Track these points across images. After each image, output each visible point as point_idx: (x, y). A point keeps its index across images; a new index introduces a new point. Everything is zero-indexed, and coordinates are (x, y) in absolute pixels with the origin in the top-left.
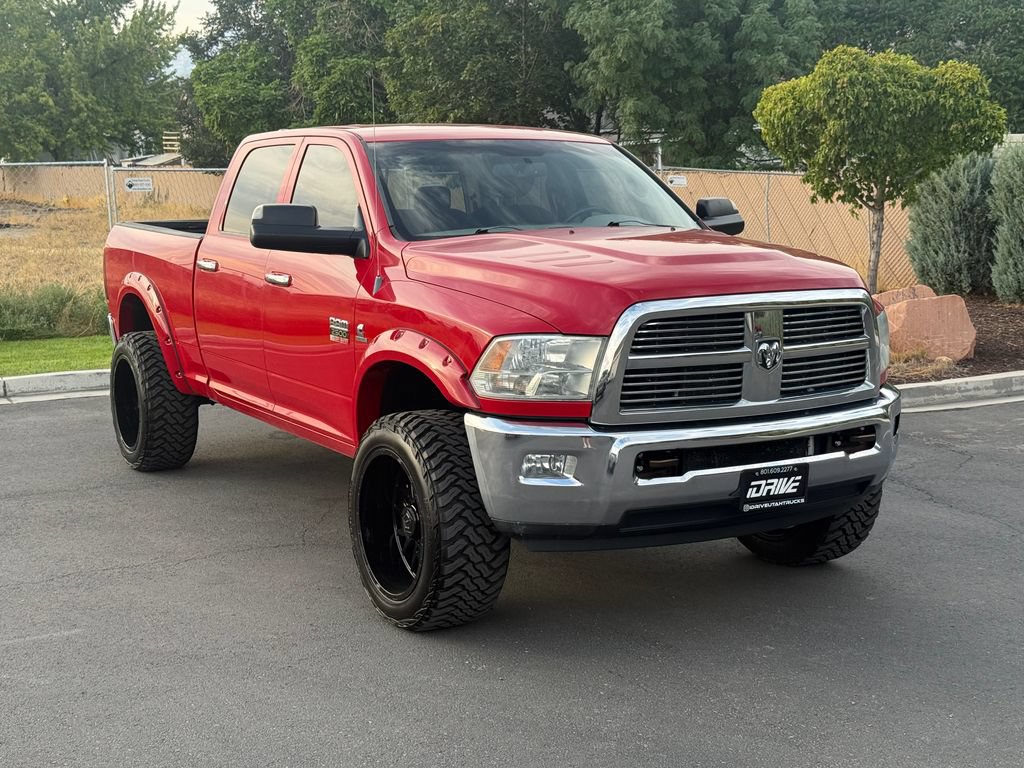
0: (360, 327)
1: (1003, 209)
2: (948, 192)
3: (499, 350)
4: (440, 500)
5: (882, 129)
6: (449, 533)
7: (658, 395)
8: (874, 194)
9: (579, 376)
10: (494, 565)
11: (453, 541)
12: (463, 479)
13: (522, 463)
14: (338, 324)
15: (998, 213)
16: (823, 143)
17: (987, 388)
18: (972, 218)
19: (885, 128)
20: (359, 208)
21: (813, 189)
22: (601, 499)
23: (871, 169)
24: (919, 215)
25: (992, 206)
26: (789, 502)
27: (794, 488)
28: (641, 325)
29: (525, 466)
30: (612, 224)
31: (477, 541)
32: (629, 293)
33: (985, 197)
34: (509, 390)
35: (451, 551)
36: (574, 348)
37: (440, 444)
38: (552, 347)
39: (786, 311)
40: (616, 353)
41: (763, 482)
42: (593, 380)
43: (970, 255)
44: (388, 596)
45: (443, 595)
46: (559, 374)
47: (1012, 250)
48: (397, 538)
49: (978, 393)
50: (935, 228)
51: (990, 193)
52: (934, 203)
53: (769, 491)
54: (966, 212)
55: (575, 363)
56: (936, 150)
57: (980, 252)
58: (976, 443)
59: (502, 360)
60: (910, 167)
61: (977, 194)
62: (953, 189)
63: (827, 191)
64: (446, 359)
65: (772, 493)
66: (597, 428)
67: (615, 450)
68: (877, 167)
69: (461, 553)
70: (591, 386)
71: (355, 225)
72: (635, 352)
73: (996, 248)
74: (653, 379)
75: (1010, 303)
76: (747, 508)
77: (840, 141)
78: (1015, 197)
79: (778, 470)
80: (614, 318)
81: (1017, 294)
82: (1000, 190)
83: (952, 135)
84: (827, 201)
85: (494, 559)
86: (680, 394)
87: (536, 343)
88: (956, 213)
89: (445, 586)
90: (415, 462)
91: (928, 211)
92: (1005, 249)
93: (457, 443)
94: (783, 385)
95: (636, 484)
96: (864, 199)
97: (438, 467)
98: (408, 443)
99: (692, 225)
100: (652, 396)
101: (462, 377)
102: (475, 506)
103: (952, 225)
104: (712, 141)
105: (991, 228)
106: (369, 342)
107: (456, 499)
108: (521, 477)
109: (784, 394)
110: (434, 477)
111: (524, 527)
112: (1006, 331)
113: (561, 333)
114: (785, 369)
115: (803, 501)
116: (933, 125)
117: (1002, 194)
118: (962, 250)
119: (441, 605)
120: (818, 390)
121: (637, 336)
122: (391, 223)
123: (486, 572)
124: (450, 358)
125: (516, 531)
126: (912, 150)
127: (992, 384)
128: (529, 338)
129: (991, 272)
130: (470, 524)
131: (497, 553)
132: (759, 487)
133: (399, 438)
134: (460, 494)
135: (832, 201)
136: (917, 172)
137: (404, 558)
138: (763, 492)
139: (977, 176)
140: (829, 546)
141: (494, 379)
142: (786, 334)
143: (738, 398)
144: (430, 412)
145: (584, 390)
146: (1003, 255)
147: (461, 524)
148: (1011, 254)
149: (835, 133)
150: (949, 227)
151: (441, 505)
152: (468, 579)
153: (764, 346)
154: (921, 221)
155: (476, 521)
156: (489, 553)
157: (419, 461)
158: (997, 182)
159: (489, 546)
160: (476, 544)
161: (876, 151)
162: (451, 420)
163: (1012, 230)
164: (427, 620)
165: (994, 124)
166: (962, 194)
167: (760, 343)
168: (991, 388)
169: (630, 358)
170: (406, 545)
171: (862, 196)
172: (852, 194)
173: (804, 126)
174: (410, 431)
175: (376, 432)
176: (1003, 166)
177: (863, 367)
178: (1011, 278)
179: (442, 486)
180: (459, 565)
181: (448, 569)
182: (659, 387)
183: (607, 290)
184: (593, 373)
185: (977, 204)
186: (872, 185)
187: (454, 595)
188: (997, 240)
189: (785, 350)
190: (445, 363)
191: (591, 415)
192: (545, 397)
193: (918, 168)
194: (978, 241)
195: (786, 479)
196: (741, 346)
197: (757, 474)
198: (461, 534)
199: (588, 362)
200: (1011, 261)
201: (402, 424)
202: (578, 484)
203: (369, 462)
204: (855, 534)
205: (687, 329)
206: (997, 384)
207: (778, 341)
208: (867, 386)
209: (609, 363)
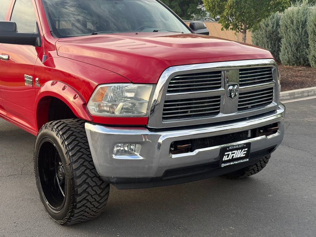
0: (37, 79)
1: (284, 33)
2: (265, 27)
3: (101, 91)
4: (73, 165)
5: (247, 3)
6: (78, 181)
7: (181, 113)
8: (243, 27)
9: (141, 104)
10: (102, 195)
11: (80, 185)
12: (86, 154)
13: (113, 148)
14: (28, 78)
15: (282, 34)
16: (227, 8)
17: (286, 96)
18: (273, 36)
19: (248, 3)
20: (37, 23)
21: (222, 25)
22: (154, 165)
23: (243, 18)
24: (255, 36)
25: (280, 32)
26: (242, 161)
27: (244, 154)
28: (173, 78)
29: (116, 149)
30: (155, 31)
31: (92, 184)
32: (166, 62)
33: (277, 29)
34: (107, 112)
35: (80, 190)
36: (139, 90)
37: (74, 137)
38: (128, 89)
39: (241, 70)
40: (160, 91)
41: (230, 153)
42: (148, 106)
43: (272, 49)
44: (52, 208)
45: (76, 211)
46: (132, 103)
47: (287, 47)
48: (57, 178)
49: (284, 98)
50: (260, 40)
51: (279, 27)
52: (260, 31)
53: (233, 156)
54: (271, 34)
55: (139, 97)
56: (265, 11)
57: (275, 48)
58: (289, 118)
59: (102, 96)
60: (255, 17)
61: (274, 28)
62: (267, 26)
63: (227, 26)
64: (75, 96)
65: (234, 158)
66: (151, 130)
67: (160, 141)
68: (245, 17)
69: (85, 191)
70: (147, 109)
71: (35, 31)
72: (169, 91)
73: (281, 47)
74: (178, 105)
75: (286, 65)
76: (223, 165)
77: (232, 7)
78: (288, 29)
79: (237, 147)
80: (158, 75)
81: (288, 62)
82: (283, 27)
83: (270, 5)
84: (227, 30)
85: (101, 192)
86: (191, 112)
87: (120, 88)
88: (268, 35)
89: (77, 207)
90: (62, 146)
91: (258, 34)
92: (284, 47)
93: (83, 136)
94: (239, 105)
95: (171, 157)
96: (240, 29)
97: (72, 149)
98: (58, 137)
99: (189, 32)
100: (178, 113)
101: (83, 105)
102: (91, 167)
103: (266, 39)
104: (183, 12)
105: (279, 40)
106: (41, 86)
107: (82, 165)
108: (113, 155)
109: (239, 109)
110: (70, 154)
111: (115, 179)
112: (287, 75)
113: (132, 83)
114: (240, 98)
115: (248, 160)
116: (264, 2)
117: (283, 28)
118: (269, 47)
119: (76, 215)
120: (253, 107)
121: (170, 83)
122: (51, 30)
123: (98, 199)
124: (77, 95)
125: (112, 181)
126: (256, 11)
127: (288, 94)
128: (116, 85)
129: (279, 55)
130: (89, 176)
131: (103, 190)
132: (228, 155)
133: (54, 134)
134: (84, 162)
135: (228, 30)
136: (258, 19)
137: (60, 188)
138: (230, 157)
139: (275, 22)
140: (250, 171)
141: (99, 106)
142: (240, 81)
143: (218, 113)
144: (71, 120)
145: (144, 111)
146: (283, 49)
147: (84, 177)
148: (286, 48)
149: (231, 5)
150: (265, 40)
151: (74, 168)
152: (89, 203)
153: (231, 87)
154: (256, 38)
155: (92, 175)
156: (99, 190)
157: (63, 146)
158: (282, 24)
159: (99, 186)
160: (92, 186)
161: (245, 11)
162: (80, 124)
163: (287, 40)
164: (69, 222)
165: (285, 2)
166: (270, 28)
167: (229, 86)
168: (288, 96)
169: (167, 95)
170: (61, 182)
171: (239, 28)
172: (236, 27)
173: (219, 2)
174: (59, 131)
175: (44, 130)
176: (284, 18)
177: (272, 95)
178: (286, 57)
179: (75, 158)
180: (84, 197)
181: (78, 199)
182: (181, 109)
183: (155, 60)
184: (148, 102)
185: (275, 32)
186: (242, 24)
187: (82, 211)
188: (281, 44)
189: (240, 89)
190: (75, 98)
191: (148, 124)
192: (125, 114)
193: (258, 18)
194: (275, 44)
195: (241, 150)
196: (220, 87)
197: (228, 149)
198: (84, 182)
199: (146, 97)
200: (286, 51)
201: (55, 127)
202: (141, 158)
203: (41, 144)
204: (261, 166)
205: (195, 80)
206: (290, 95)
207: (237, 85)
208: (273, 104)
209: (156, 96)
